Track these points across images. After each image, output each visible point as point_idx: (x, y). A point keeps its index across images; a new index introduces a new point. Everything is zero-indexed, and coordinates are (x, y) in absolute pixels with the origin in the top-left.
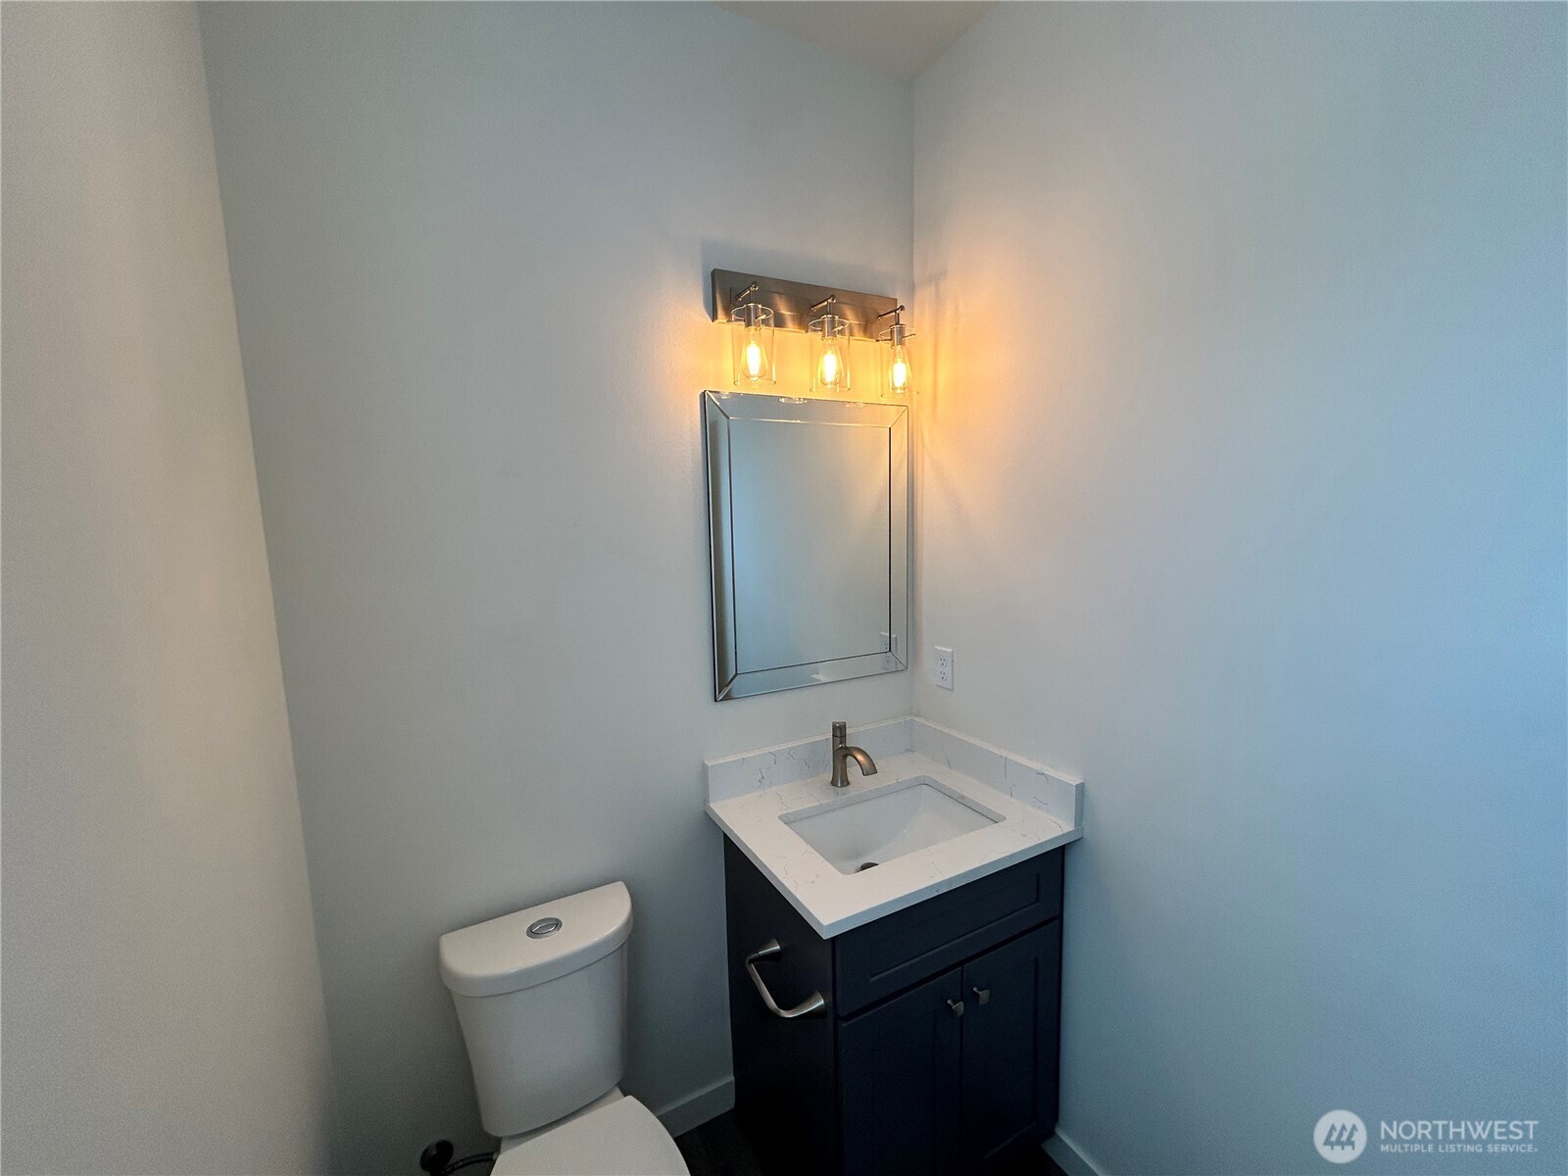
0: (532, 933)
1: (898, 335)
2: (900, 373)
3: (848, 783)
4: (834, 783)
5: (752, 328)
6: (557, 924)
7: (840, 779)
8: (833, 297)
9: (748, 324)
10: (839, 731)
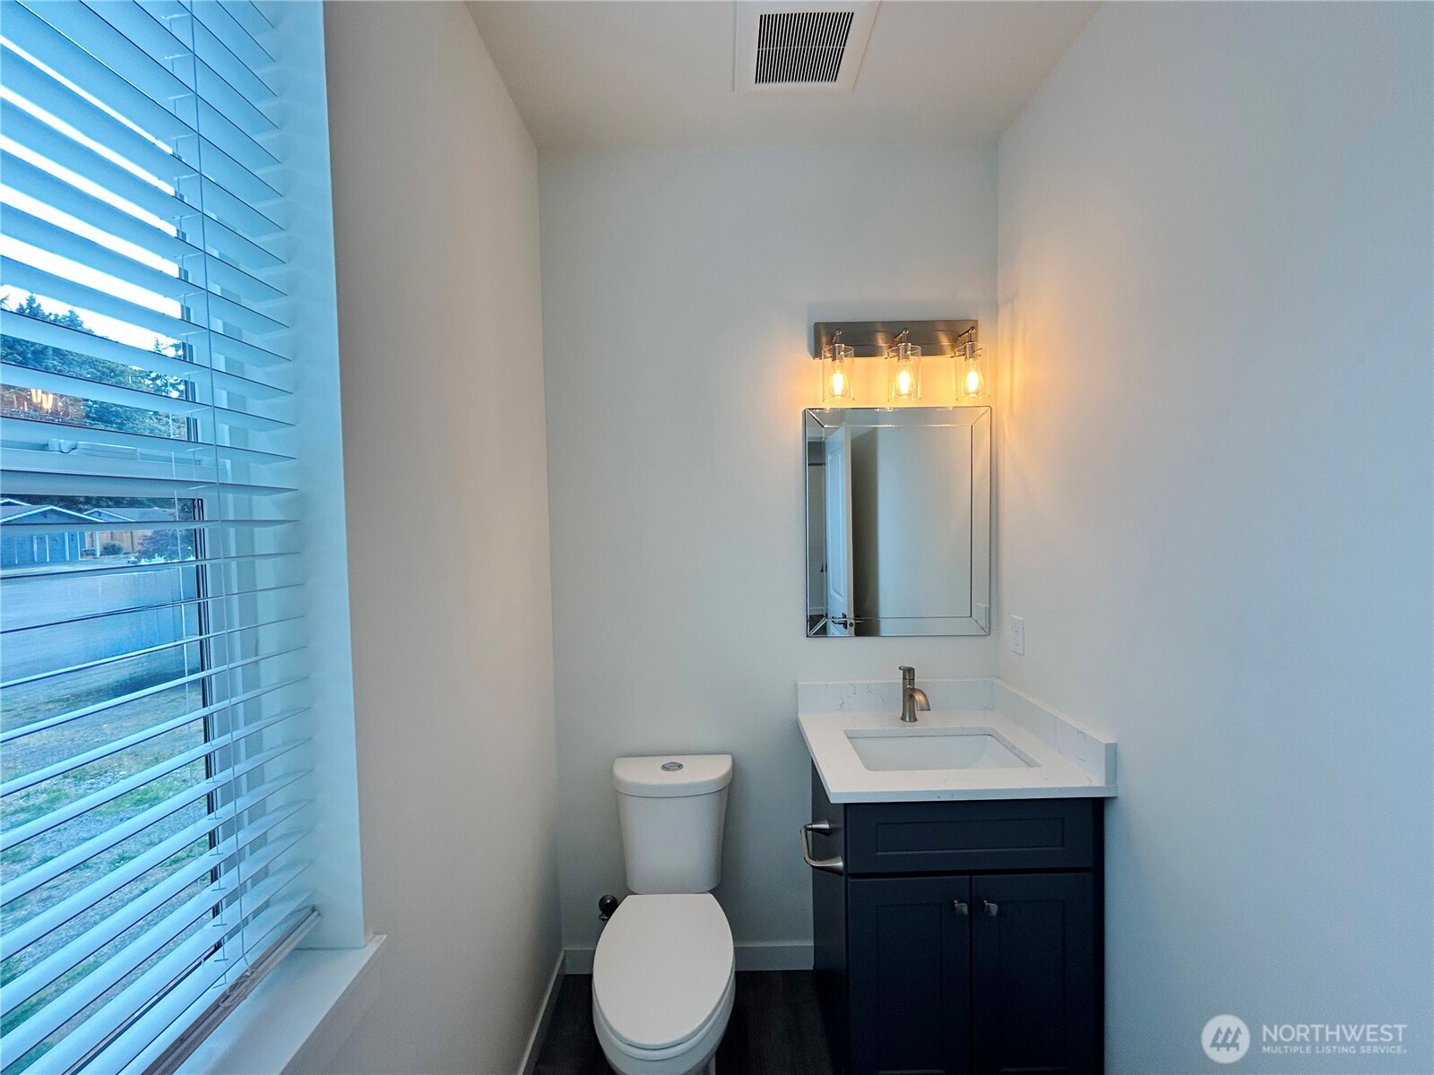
0: (664, 768)
1: (971, 352)
2: (973, 380)
3: (916, 720)
4: (903, 719)
5: (837, 361)
6: (680, 766)
7: (909, 714)
8: (906, 329)
9: (834, 359)
10: (909, 673)
